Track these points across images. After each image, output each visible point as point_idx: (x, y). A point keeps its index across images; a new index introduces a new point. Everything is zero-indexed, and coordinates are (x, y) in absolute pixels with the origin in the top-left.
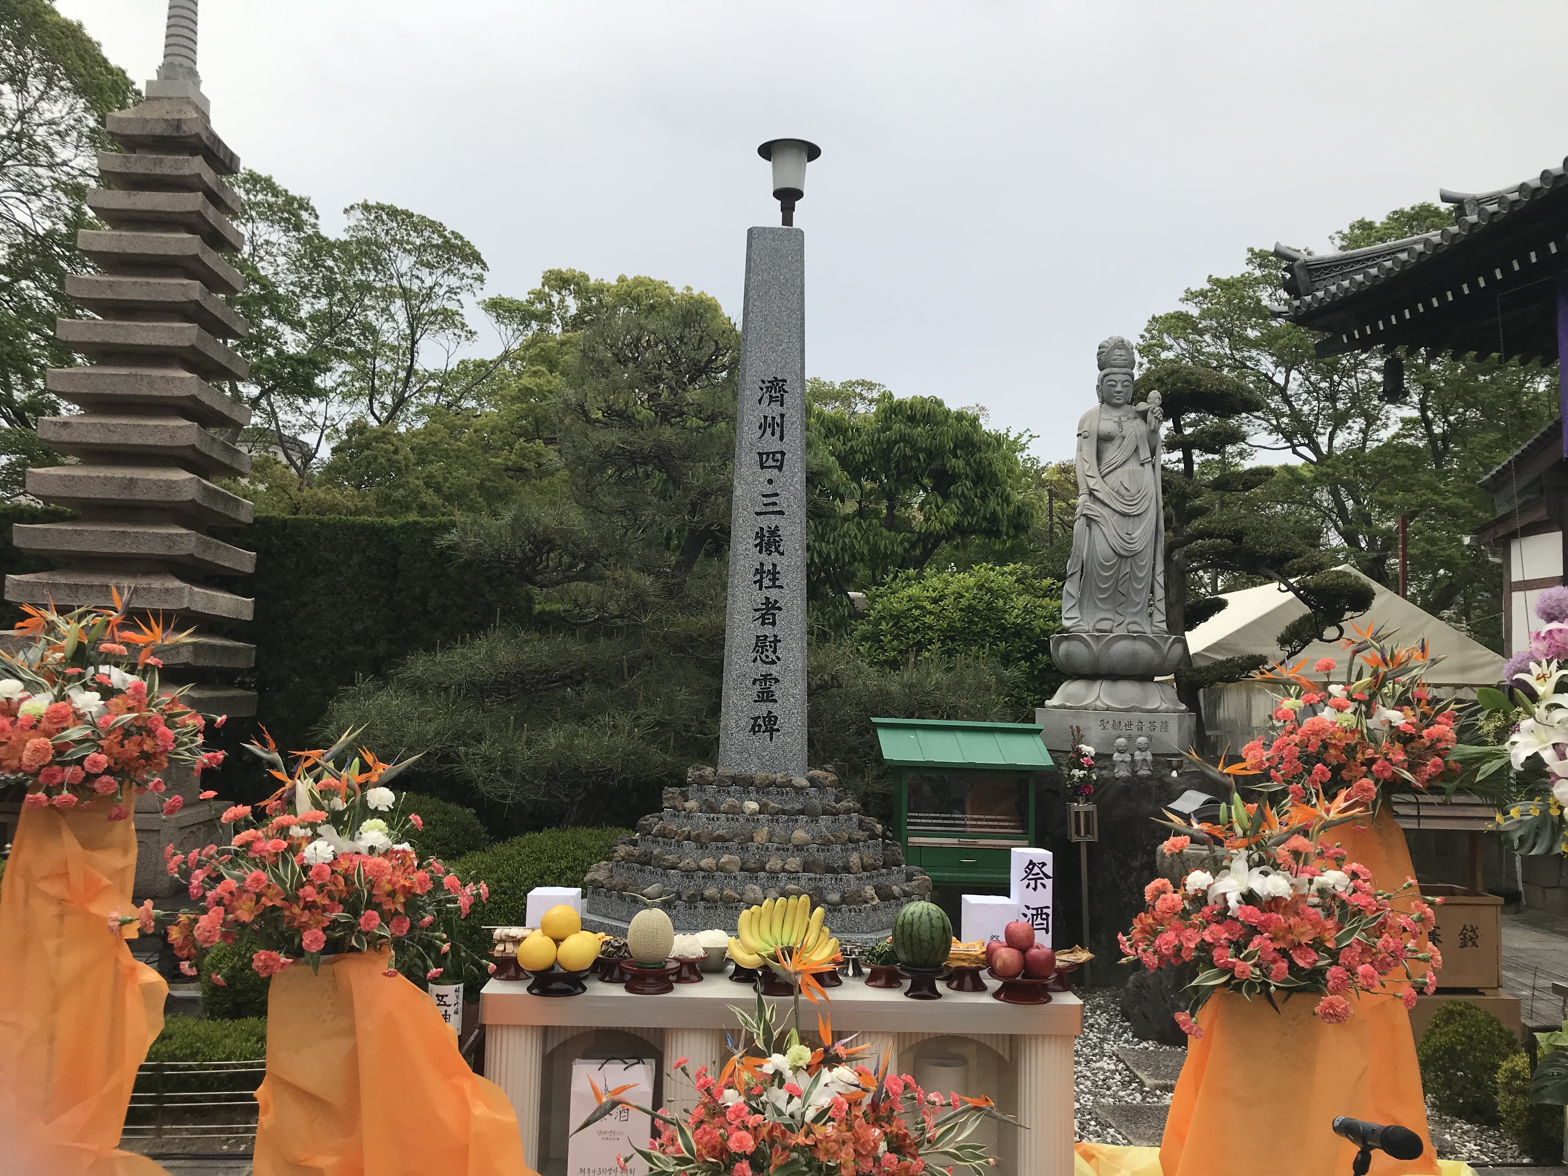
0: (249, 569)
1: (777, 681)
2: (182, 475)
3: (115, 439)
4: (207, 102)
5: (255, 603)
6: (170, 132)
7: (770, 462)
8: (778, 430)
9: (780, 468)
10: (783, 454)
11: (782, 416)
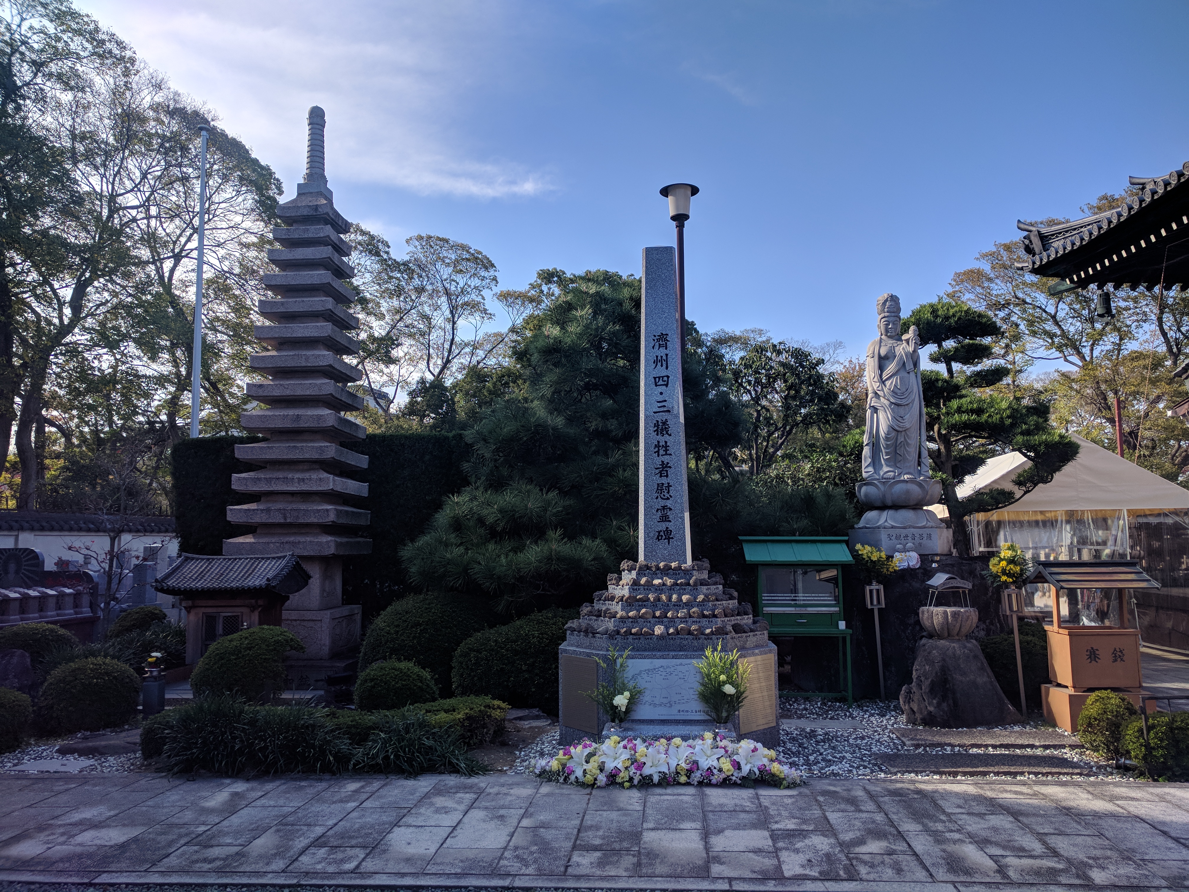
0: (366, 466)
1: (671, 509)
2: (326, 412)
3: (288, 392)
4: (331, 193)
5: (369, 486)
6: (312, 213)
7: (661, 382)
8: (664, 363)
9: (667, 385)
10: (668, 377)
11: (667, 355)
